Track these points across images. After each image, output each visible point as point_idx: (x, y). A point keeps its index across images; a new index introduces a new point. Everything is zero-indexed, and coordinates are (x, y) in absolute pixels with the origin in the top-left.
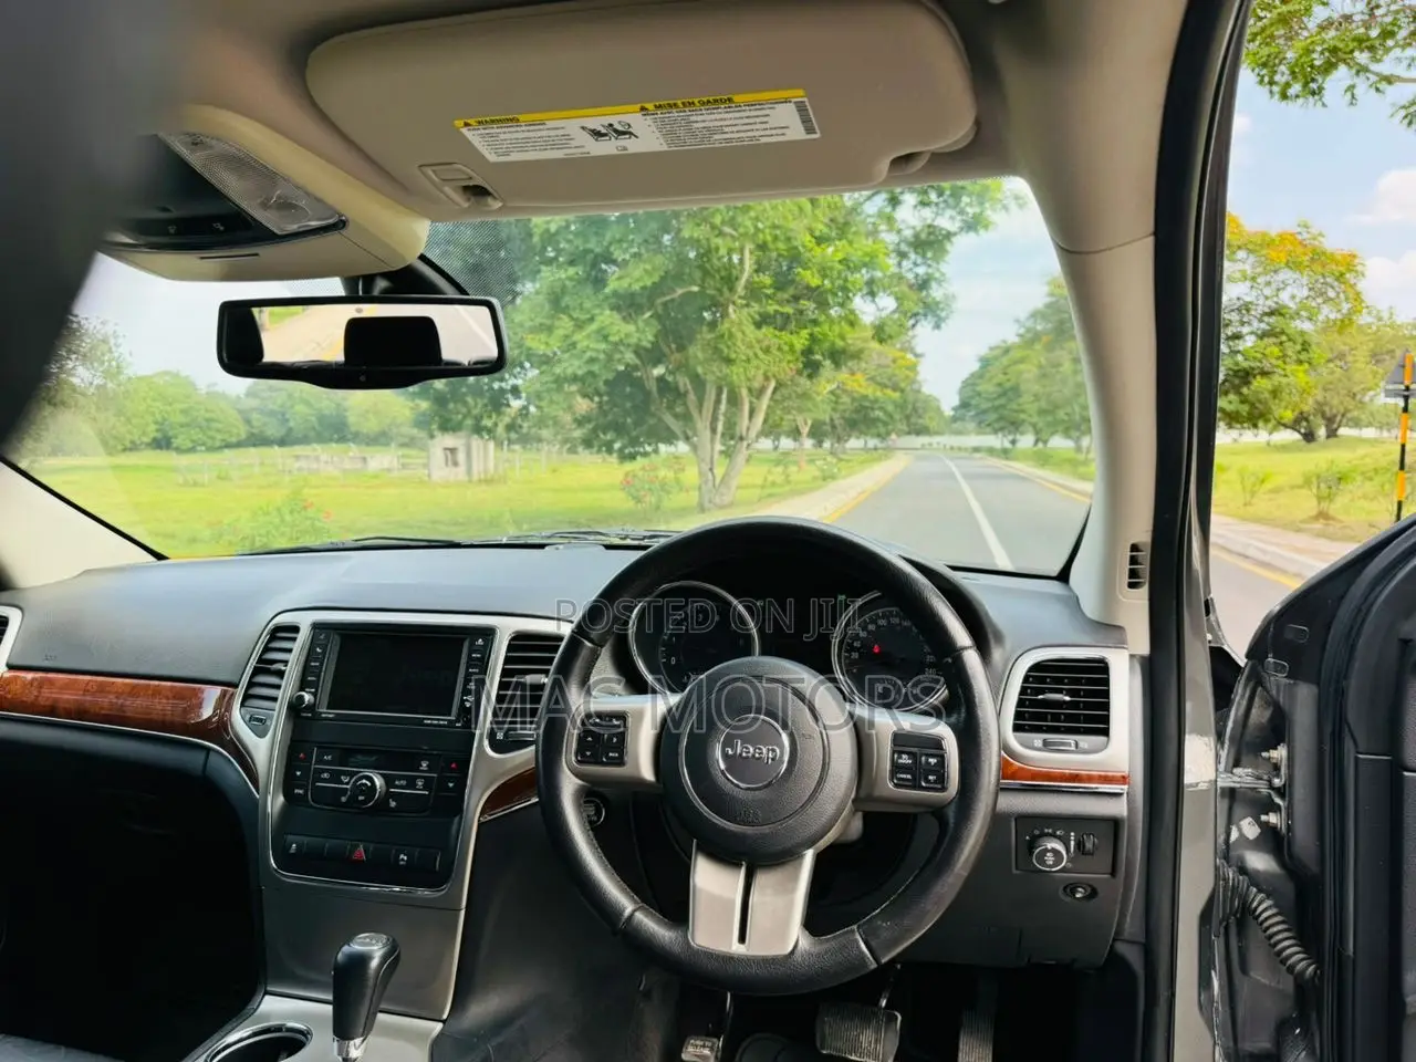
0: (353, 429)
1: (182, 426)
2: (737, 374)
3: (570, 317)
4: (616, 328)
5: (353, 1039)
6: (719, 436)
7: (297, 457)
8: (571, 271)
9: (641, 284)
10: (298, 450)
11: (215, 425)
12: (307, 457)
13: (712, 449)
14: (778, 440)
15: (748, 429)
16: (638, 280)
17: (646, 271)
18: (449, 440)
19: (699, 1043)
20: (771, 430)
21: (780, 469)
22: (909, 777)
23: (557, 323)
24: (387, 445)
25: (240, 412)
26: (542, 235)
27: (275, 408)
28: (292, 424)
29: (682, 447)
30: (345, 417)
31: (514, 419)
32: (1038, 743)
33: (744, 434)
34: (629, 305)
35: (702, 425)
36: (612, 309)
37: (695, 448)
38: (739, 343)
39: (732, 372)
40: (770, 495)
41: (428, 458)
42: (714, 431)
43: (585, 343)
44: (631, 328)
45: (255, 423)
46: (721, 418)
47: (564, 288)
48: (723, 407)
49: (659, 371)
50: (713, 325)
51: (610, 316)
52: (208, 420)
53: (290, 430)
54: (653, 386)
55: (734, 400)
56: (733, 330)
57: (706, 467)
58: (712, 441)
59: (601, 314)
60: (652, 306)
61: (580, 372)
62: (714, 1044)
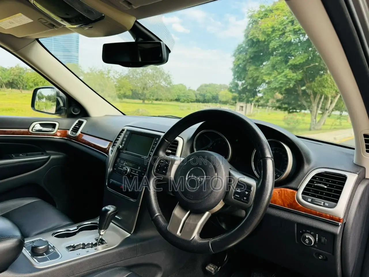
0: (220, 100)
1: (183, 96)
2: (327, 91)
3: (277, 71)
4: (290, 74)
5: (101, 230)
6: (319, 108)
7: (205, 106)
8: (279, 58)
9: (299, 62)
10: (205, 104)
11: (189, 97)
12: (207, 106)
13: (317, 112)
14: (342, 112)
15: (329, 107)
16: (298, 61)
17: (301, 58)
18: (242, 104)
19: (212, 266)
20: (337, 108)
21: (339, 121)
22: (239, 196)
23: (273, 73)
24: (226, 104)
25: (195, 94)
26: (272, 49)
27: (203, 94)
28: (206, 98)
29: (307, 111)
30: (218, 97)
31: (258, 99)
32: (310, 200)
33: (328, 108)
34: (295, 68)
35: (314, 105)
36: (290, 69)
37: (311, 111)
38: (329, 82)
39: (325, 90)
40: (335, 128)
41: (236, 108)
42: (318, 107)
43: (280, 78)
44: (295, 74)
45: (198, 97)
46: (321, 103)
47: (276, 63)
48: (322, 100)
49: (303, 88)
50: (321, 75)
51: (289, 71)
52: (188, 96)
53: (205, 99)
54: (300, 92)
55: (326, 98)
56: (328, 78)
57: (314, 117)
58: (317, 110)
59: (286, 70)
60: (303, 69)
61: (277, 87)
62: (216, 268)
